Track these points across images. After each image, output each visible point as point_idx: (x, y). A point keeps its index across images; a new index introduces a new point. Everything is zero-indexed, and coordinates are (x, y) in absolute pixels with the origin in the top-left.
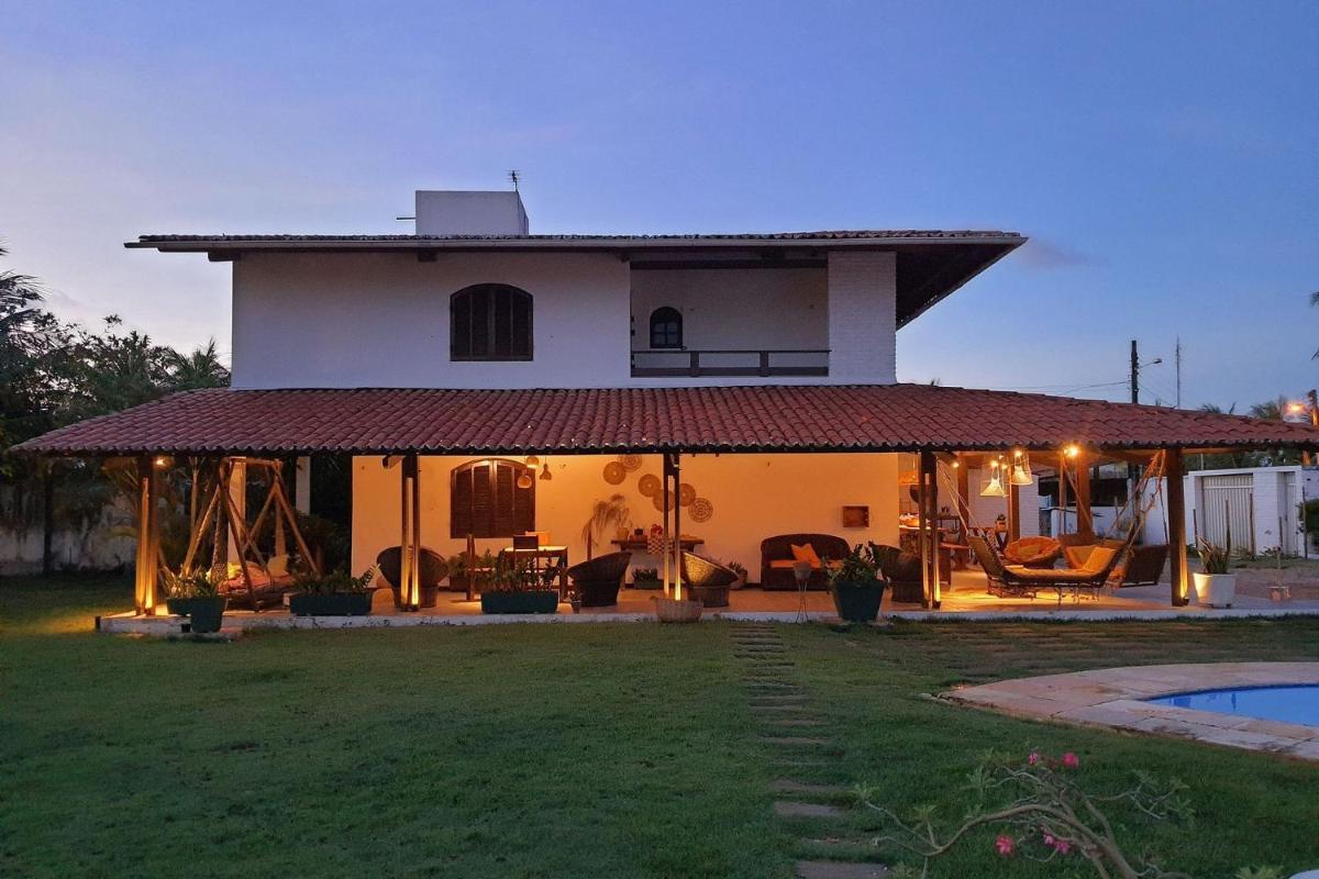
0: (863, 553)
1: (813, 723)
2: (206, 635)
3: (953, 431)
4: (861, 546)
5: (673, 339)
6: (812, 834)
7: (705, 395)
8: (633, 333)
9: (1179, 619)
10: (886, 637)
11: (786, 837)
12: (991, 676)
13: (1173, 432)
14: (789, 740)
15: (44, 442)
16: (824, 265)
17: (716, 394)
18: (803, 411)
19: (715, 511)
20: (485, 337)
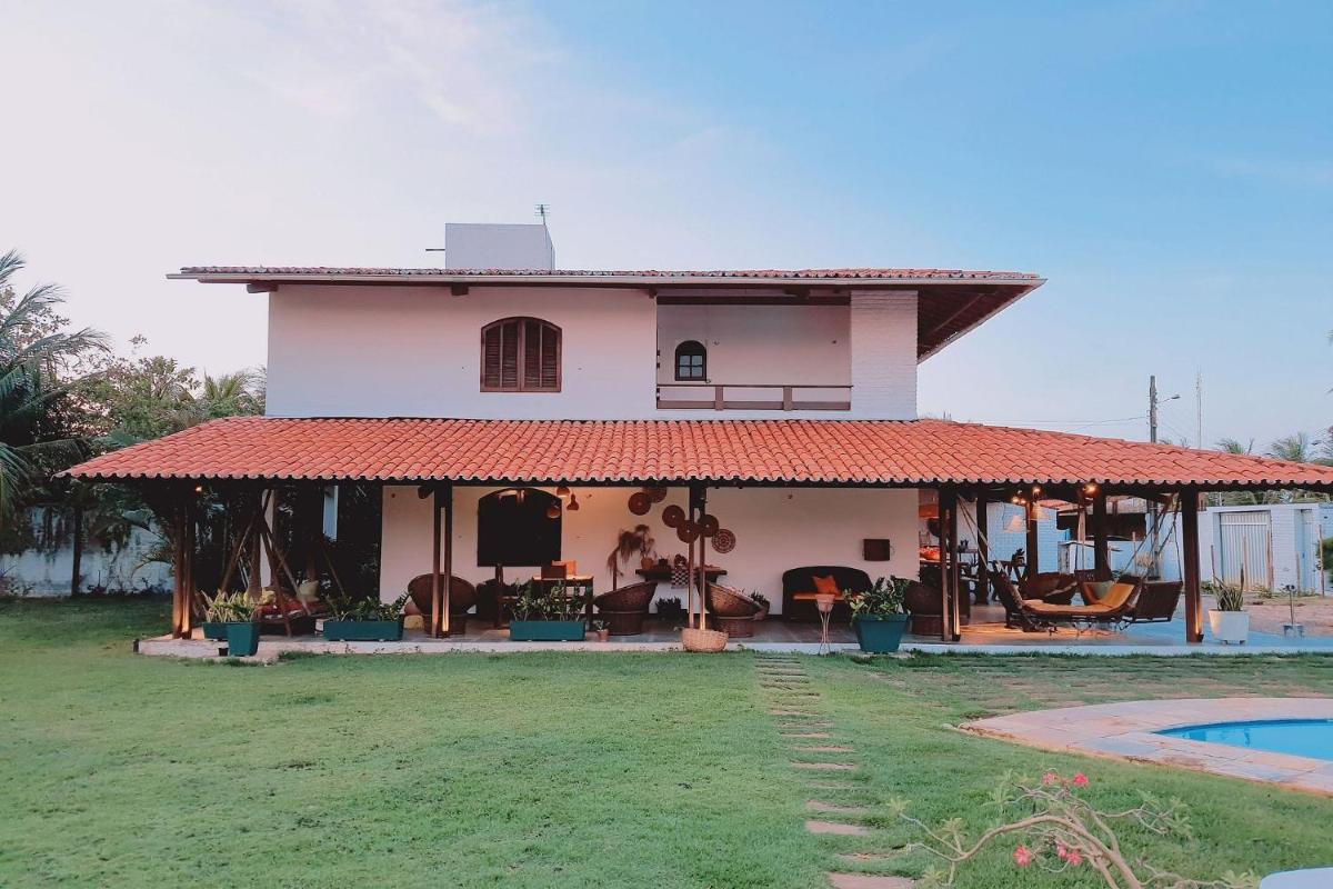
0: (884, 587)
1: (840, 750)
2: (242, 659)
3: (972, 467)
4: (883, 579)
5: (697, 372)
6: (842, 851)
7: (730, 428)
8: (658, 365)
9: (1194, 656)
10: (905, 669)
11: (821, 852)
12: (1010, 708)
13: (1188, 472)
14: (818, 766)
15: (89, 468)
16: (847, 301)
17: (741, 428)
18: (826, 446)
19: (738, 542)
20: (515, 369)
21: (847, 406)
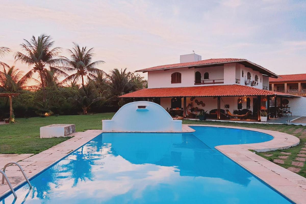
19: (206, 105)
20: (175, 80)
21: (223, 83)
